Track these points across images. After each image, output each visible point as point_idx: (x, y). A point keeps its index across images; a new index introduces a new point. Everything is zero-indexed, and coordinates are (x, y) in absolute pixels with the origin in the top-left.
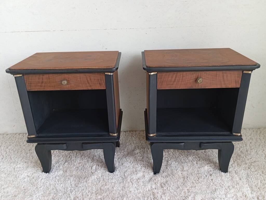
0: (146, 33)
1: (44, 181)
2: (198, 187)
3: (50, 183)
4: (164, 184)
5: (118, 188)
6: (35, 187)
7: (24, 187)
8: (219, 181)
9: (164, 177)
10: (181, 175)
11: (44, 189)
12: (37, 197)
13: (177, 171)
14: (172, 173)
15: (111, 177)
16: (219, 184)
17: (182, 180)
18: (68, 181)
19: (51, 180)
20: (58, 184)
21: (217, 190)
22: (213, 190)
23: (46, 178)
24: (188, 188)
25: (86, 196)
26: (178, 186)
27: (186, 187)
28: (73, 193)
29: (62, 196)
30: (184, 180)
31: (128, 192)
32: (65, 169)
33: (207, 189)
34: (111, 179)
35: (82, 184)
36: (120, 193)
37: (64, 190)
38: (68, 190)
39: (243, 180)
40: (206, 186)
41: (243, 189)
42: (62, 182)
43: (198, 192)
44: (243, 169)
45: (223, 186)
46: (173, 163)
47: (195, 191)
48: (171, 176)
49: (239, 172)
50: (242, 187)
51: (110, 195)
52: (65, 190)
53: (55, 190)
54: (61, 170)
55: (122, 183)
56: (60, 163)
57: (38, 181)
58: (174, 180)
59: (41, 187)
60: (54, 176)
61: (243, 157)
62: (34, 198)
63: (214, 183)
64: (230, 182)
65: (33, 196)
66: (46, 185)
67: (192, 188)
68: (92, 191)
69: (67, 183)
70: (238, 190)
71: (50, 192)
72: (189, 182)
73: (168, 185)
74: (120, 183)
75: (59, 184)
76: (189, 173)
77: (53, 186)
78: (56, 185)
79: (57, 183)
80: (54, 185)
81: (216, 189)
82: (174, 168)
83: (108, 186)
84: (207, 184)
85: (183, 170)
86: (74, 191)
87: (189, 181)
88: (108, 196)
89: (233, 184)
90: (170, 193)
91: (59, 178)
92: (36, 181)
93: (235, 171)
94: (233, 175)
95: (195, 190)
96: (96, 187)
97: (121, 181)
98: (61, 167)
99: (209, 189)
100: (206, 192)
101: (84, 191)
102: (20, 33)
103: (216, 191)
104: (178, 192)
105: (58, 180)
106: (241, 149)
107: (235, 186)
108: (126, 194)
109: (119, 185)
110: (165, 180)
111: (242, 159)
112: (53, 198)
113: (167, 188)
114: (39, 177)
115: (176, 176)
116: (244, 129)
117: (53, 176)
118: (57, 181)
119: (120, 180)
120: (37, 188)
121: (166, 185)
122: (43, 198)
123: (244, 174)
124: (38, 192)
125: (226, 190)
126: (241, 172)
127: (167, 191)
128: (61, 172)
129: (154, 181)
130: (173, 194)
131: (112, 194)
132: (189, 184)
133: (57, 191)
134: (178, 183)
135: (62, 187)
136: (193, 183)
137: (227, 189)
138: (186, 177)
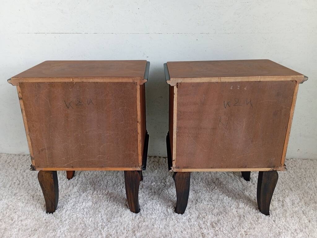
0: (197, 39)
1: (69, 213)
2: (258, 229)
3: (77, 216)
4: (216, 224)
5: (159, 226)
6: (59, 220)
7: (45, 220)
8: (283, 222)
9: (216, 215)
10: (236, 213)
11: (70, 223)
12: (62, 232)
13: (231, 208)
14: (225, 211)
15: (150, 211)
16: (284, 226)
17: (237, 219)
18: (98, 214)
19: (78, 213)
20: (86, 218)
21: (282, 234)
22: (277, 233)
23: (72, 209)
24: (246, 230)
25: (121, 234)
26: (233, 227)
27: (243, 228)
28: (104, 230)
29: (91, 233)
30: (240, 219)
31: (173, 232)
32: (94, 200)
33: (269, 232)
34: (150, 214)
35: (116, 219)
36: (162, 231)
37: (93, 225)
38: (99, 226)
39: (313, 223)
40: (267, 229)
41: (314, 233)
42: (91, 216)
43: (258, 236)
44: (312, 209)
45: (289, 229)
46: (225, 199)
47: (254, 234)
48: (224, 214)
49: (308, 213)
50: (312, 231)
51: (150, 234)
52: (95, 226)
53: (83, 225)
54: (90, 201)
55: (164, 220)
56: (88, 192)
57: (62, 213)
58: (227, 219)
59: (66, 220)
60: (82, 208)
61: (312, 195)
62: (58, 233)
63: (277, 225)
64: (297, 225)
65: (57, 230)
66: (72, 217)
67: (251, 230)
68: (127, 228)
69: (97, 217)
70: (307, 234)
71: (77, 227)
72: (246, 223)
73: (221, 224)
74: (162, 220)
75: (88, 218)
76: (245, 211)
77: (81, 220)
78: (85, 218)
79: (85, 216)
80: (82, 218)
81: (279, 233)
82: (227, 204)
83: (147, 223)
84: (269, 226)
85: (238, 207)
86: (107, 227)
87: (246, 221)
88: (147, 236)
89: (301, 227)
90: (224, 235)
91: (87, 211)
92: (60, 212)
93: (303, 211)
94: (301, 216)
95: (254, 232)
96: (132, 224)
97: (163, 217)
98: (90, 197)
99: (271, 232)
100: (268, 235)
101: (118, 228)
102: (46, 35)
103: (280, 235)
104: (233, 234)
105: (86, 212)
106: (309, 185)
107: (304, 230)
108: (170, 234)
109: (161, 222)
110: (216, 219)
111: (310, 197)
112: (81, 234)
113: (220, 228)
114: (62, 207)
115: (230, 214)
116: (311, 160)
117: (80, 208)
118: (85, 214)
119: (161, 216)
120: (61, 221)
121: (217, 225)
122: (69, 234)
123: (313, 215)
124: (63, 226)
125: (292, 235)
126: (310, 213)
127: (220, 232)
128: (90, 203)
129: (202, 219)
130: (227, 236)
131: (153, 233)
132: (246, 225)
133: (86, 227)
134: (233, 223)
135: (92, 221)
136: (251, 223)
137: (294, 233)
138: (242, 216)
